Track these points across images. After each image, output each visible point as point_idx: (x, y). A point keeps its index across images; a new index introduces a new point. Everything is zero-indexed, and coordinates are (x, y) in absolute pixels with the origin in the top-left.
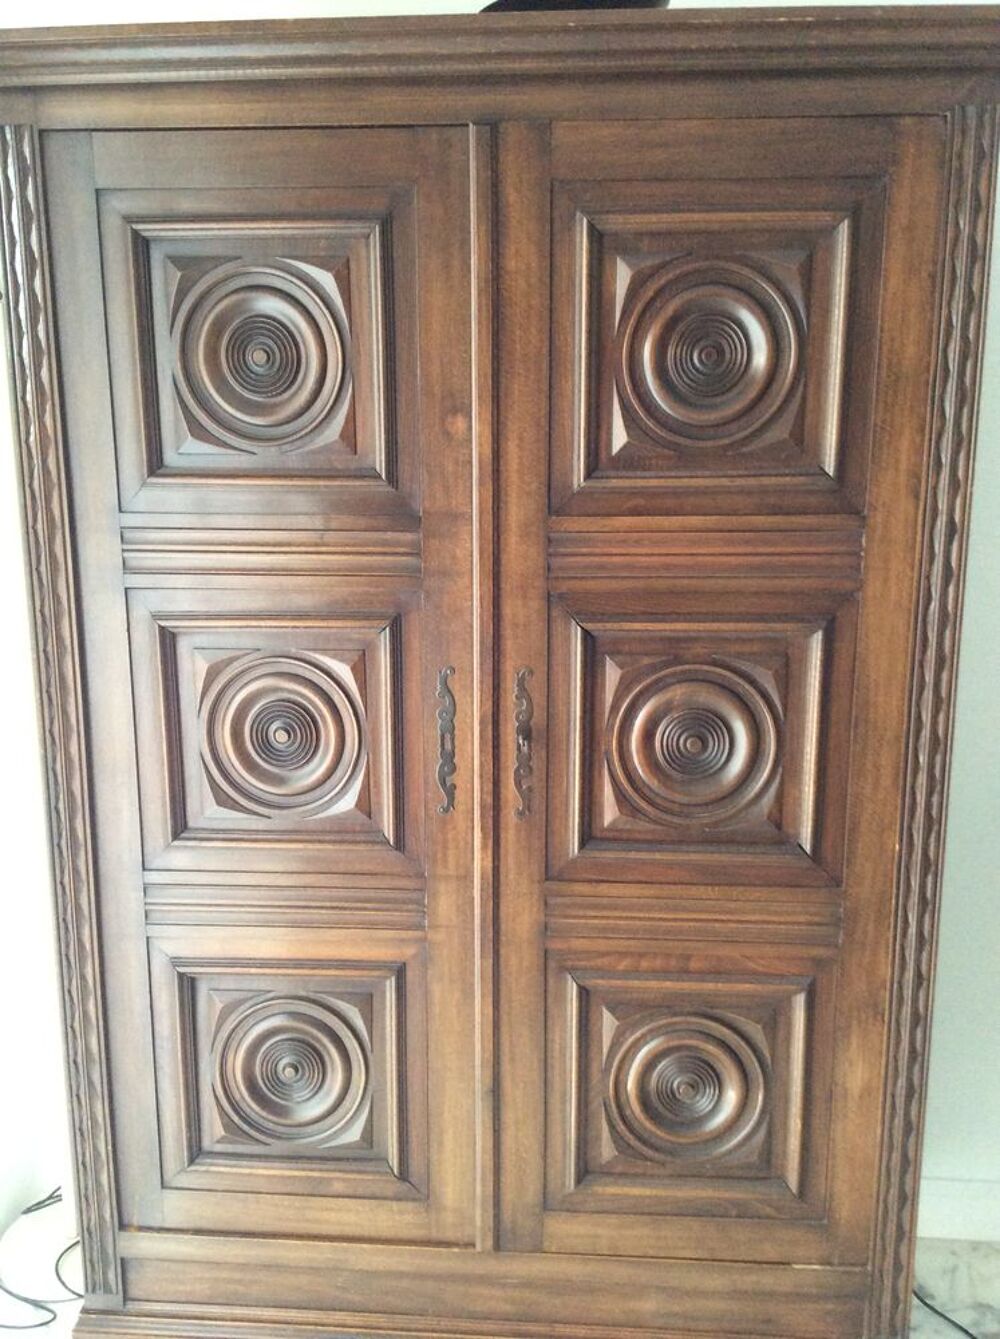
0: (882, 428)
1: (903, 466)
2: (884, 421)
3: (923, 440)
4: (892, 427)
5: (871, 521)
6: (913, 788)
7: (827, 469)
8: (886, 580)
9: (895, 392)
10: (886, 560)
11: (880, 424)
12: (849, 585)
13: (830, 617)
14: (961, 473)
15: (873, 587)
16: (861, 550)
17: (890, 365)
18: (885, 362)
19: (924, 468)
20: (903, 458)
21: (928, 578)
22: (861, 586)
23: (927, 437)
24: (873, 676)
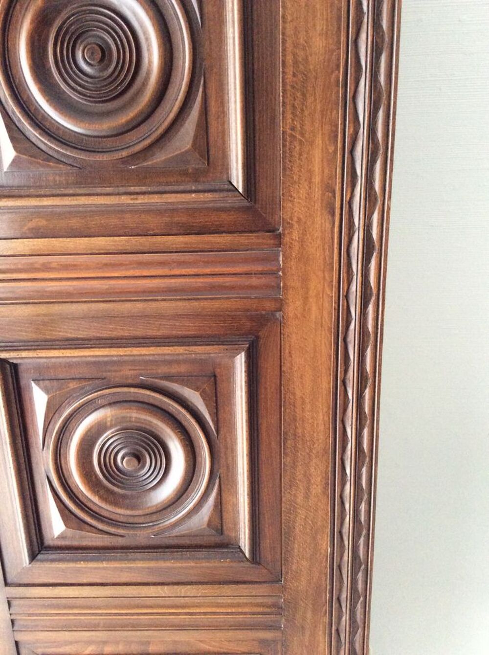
0: (291, 136)
1: (317, 179)
2: (293, 129)
3: (336, 150)
4: (302, 135)
5: (287, 239)
6: (341, 497)
7: (235, 184)
8: (306, 299)
9: (304, 95)
10: (305, 280)
11: (289, 131)
12: (269, 305)
13: (252, 338)
14: (377, 186)
15: (293, 307)
16: (279, 270)
17: (296, 63)
18: (289, 59)
19: (338, 180)
20: (317, 168)
21: (347, 297)
22: (280, 305)
23: (340, 145)
24: (298, 394)
